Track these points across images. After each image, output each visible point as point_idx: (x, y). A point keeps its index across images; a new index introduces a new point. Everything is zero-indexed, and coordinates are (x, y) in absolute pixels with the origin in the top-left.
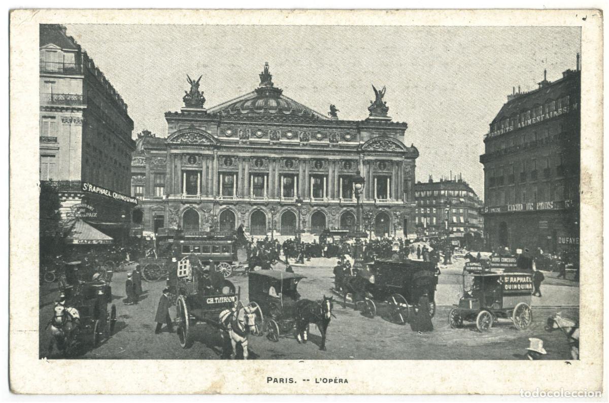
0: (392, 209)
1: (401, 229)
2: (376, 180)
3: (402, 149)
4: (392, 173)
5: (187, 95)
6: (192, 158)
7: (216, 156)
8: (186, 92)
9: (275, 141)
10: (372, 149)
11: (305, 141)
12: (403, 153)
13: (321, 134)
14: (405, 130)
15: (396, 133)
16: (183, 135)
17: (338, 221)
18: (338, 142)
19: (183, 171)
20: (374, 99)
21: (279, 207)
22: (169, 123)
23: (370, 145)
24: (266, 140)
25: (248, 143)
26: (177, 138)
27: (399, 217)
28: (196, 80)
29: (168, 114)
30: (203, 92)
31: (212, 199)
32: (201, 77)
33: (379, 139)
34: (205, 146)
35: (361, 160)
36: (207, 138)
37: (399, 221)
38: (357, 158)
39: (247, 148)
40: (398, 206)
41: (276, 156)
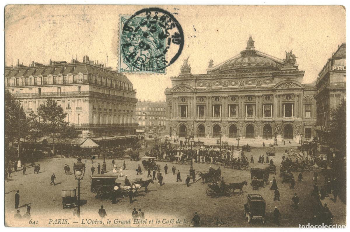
0: (294, 123)
1: (299, 135)
2: (284, 106)
3: (300, 87)
4: (294, 101)
5: (182, 67)
6: (184, 99)
7: (194, 97)
8: (182, 65)
9: (225, 88)
10: (280, 88)
11: (242, 86)
12: (302, 89)
13: (252, 81)
14: (303, 75)
15: (297, 77)
16: (178, 88)
17: (261, 130)
18: (261, 85)
19: (179, 106)
20: (285, 58)
21: (228, 123)
22: (172, 82)
23: (279, 86)
24: (221, 87)
25: (211, 89)
26: (176, 89)
27: (298, 128)
28: (186, 59)
29: (172, 78)
30: (190, 65)
31: (193, 119)
32: (188, 57)
33: (285, 82)
34: (189, 92)
35: (275, 95)
36: (190, 89)
37: (297, 130)
38: (272, 93)
39: (211, 92)
40: (297, 121)
41: (226, 95)
